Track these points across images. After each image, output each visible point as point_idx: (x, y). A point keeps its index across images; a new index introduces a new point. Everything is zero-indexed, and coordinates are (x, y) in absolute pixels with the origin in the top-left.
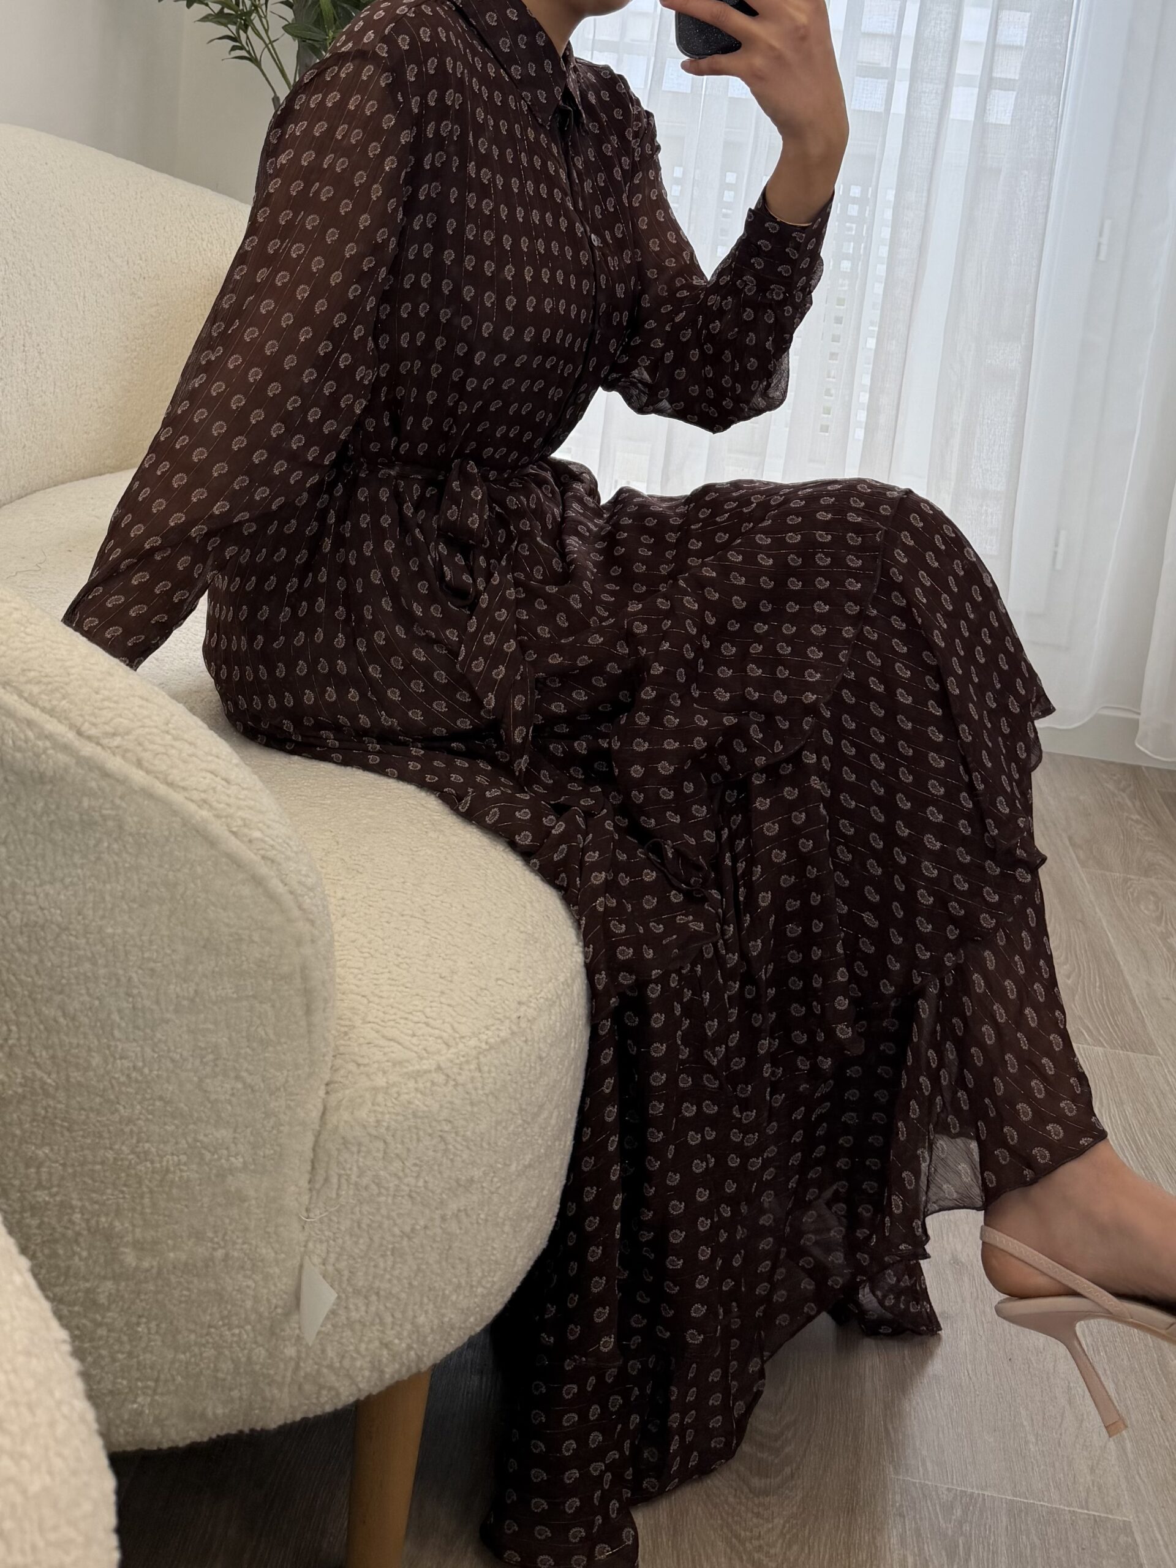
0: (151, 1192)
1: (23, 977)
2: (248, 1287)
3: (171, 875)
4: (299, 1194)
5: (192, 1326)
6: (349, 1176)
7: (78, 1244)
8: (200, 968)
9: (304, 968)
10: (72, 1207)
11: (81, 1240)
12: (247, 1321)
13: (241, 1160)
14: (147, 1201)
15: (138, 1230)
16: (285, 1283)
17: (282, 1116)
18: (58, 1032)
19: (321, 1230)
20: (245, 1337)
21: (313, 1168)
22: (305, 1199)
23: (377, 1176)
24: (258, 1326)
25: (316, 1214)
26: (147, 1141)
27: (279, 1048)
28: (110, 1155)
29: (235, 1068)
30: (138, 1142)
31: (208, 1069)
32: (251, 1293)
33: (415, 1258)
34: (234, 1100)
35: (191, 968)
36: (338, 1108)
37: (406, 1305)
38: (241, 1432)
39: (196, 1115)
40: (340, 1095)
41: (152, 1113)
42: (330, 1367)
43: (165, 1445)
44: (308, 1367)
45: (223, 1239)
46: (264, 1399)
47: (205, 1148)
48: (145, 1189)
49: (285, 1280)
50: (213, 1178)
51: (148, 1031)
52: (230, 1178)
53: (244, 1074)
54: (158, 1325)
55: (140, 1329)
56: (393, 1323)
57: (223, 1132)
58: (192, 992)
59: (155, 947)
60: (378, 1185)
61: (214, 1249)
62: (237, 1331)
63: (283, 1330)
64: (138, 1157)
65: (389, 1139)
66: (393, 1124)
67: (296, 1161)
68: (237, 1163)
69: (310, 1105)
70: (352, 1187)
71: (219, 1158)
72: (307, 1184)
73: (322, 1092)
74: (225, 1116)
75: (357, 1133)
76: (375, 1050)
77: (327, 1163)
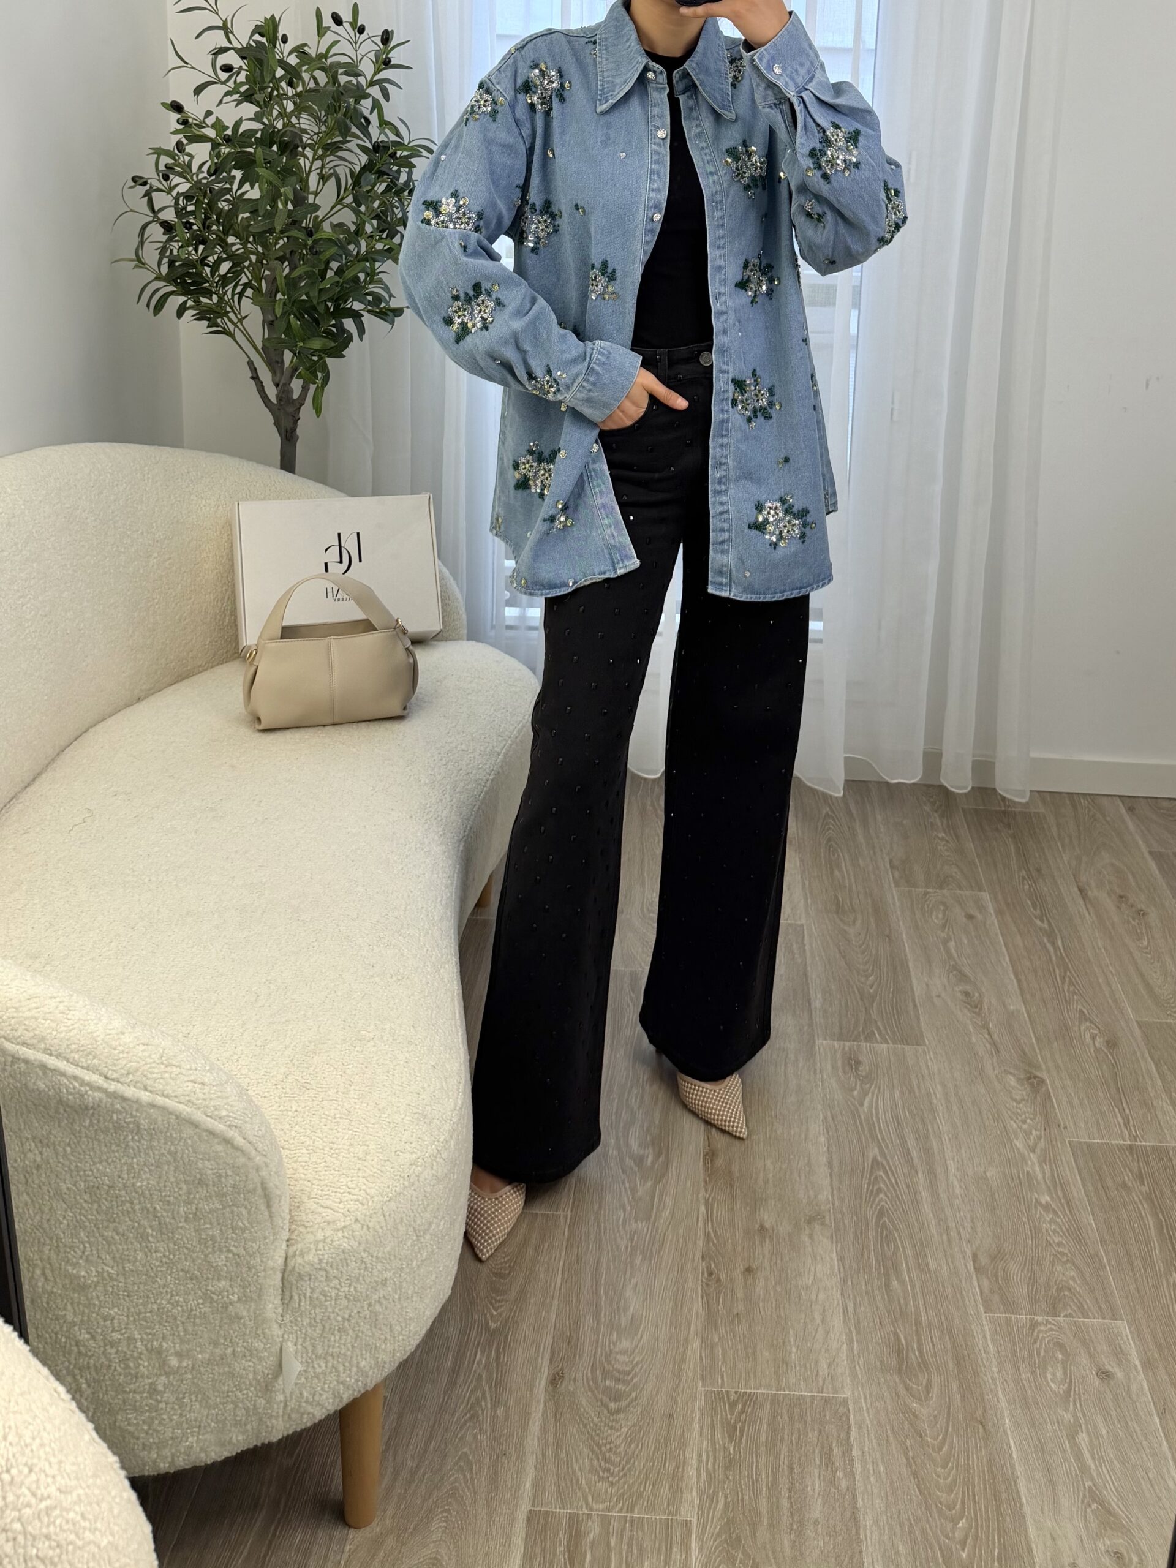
4: (276, 1308)
6: (305, 1294)
9: (262, 1183)
13: (236, 1296)
15: (177, 1346)
16: (272, 1361)
17: (258, 1267)
19: (292, 1327)
20: (251, 1394)
21: (283, 1291)
22: (280, 1310)
23: (323, 1291)
24: (258, 1387)
25: (288, 1318)
26: (177, 1295)
27: (253, 1230)
29: (226, 1246)
30: (172, 1296)
31: (210, 1250)
32: (251, 1369)
33: (354, 1330)
34: (228, 1264)
35: (192, 1196)
36: (294, 1256)
37: (352, 1357)
38: (256, 1446)
39: (205, 1276)
40: (295, 1248)
41: (178, 1279)
42: (307, 1402)
43: (209, 1462)
44: (293, 1404)
45: (231, 1342)
46: (267, 1426)
47: (214, 1293)
48: (179, 1322)
49: (271, 1359)
50: (220, 1309)
52: (231, 1307)
53: (232, 1248)
55: (185, 1400)
56: (345, 1370)
57: (223, 1283)
58: (194, 1210)
60: (325, 1296)
61: (226, 1349)
62: (245, 1392)
63: (274, 1386)
65: (328, 1268)
66: (330, 1260)
67: (272, 1290)
68: (235, 1298)
69: (276, 1257)
70: (308, 1299)
71: (223, 1298)
72: (280, 1302)
73: (284, 1247)
74: (223, 1274)
75: (308, 1268)
76: (317, 1216)
77: (291, 1288)
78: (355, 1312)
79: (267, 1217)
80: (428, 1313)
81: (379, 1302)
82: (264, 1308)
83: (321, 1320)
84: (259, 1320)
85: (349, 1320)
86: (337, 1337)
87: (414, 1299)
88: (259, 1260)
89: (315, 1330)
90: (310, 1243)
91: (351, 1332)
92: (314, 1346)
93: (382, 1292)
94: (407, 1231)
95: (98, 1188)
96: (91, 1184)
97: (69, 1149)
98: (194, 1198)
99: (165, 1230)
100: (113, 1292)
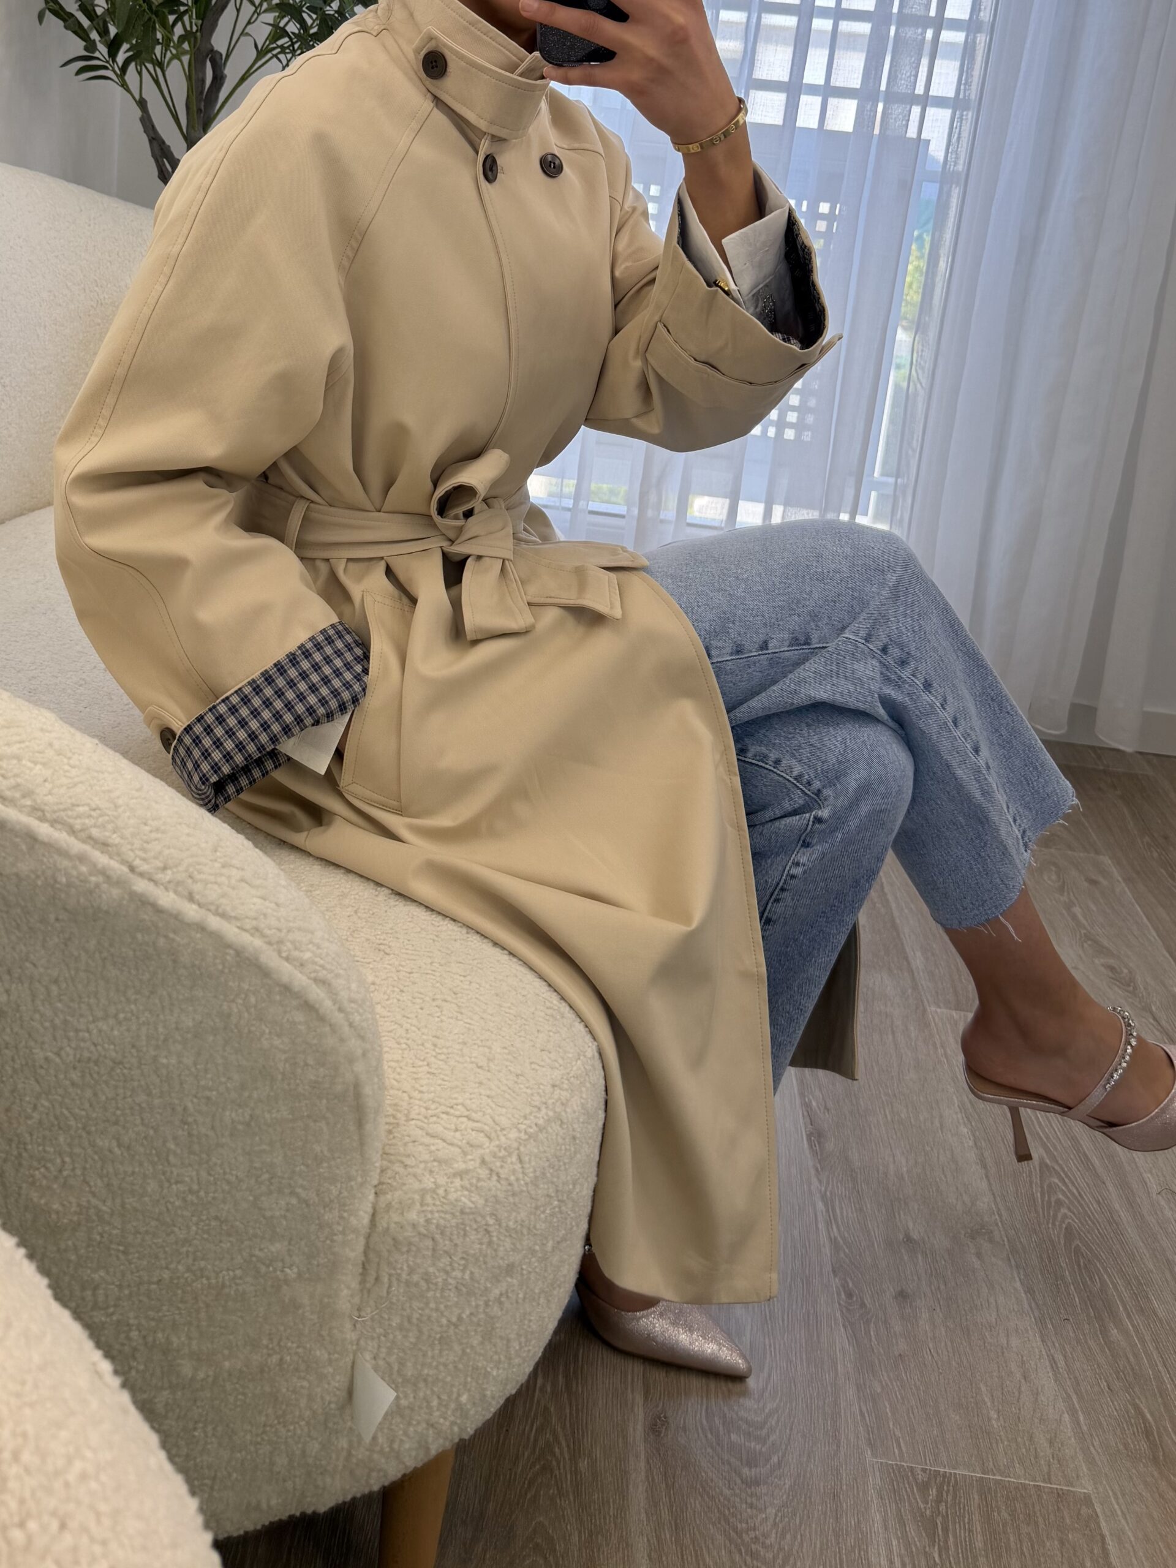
0: (208, 1306)
1: (77, 1111)
2: (302, 1387)
3: (225, 1007)
4: (351, 1295)
5: (247, 1427)
6: (399, 1275)
8: (255, 1095)
9: (355, 1086)
12: (301, 1417)
13: (295, 1270)
14: (203, 1315)
15: (194, 1342)
16: (339, 1381)
17: (335, 1226)
18: (113, 1162)
19: (373, 1328)
20: (299, 1432)
21: (364, 1267)
22: (358, 1299)
23: (427, 1273)
24: (312, 1422)
25: (368, 1313)
26: (202, 1259)
27: (333, 1163)
28: (166, 1275)
29: (289, 1185)
30: (195, 1260)
31: (264, 1188)
32: (306, 1392)
33: (460, 1343)
34: (288, 1215)
35: (246, 1094)
36: (388, 1209)
37: (451, 1386)
39: (251, 1231)
40: (389, 1197)
41: (207, 1232)
42: (381, 1452)
44: (360, 1454)
45: (279, 1344)
46: (316, 1487)
47: (261, 1262)
48: (202, 1305)
49: (338, 1378)
50: (268, 1289)
51: (204, 1156)
52: (285, 1288)
53: (299, 1190)
54: (214, 1429)
55: (196, 1434)
56: (440, 1404)
57: (278, 1245)
58: (247, 1117)
59: (209, 1076)
60: (427, 1281)
61: (269, 1355)
62: (292, 1428)
63: (336, 1424)
64: (194, 1275)
65: (438, 1237)
66: (442, 1222)
67: (350, 1267)
68: (291, 1273)
69: (361, 1213)
70: (403, 1284)
71: (274, 1270)
72: (358, 1286)
73: (372, 1195)
74: (280, 1230)
75: (409, 1233)
76: (421, 1148)
77: (379, 1264)
78: (468, 1312)
79: (354, 1142)
81: (499, 1300)
82: (337, 1295)
83: (418, 1321)
84: (326, 1313)
85: (456, 1326)
88: (336, 1213)
89: (407, 1337)
90: (413, 1192)
91: (456, 1345)
92: (402, 1363)
93: (505, 1285)
94: (548, 1190)
95: (96, 1063)
96: (86, 1054)
97: (54, 989)
98: (250, 1097)
99: (196, 1148)
100: (100, 1243)
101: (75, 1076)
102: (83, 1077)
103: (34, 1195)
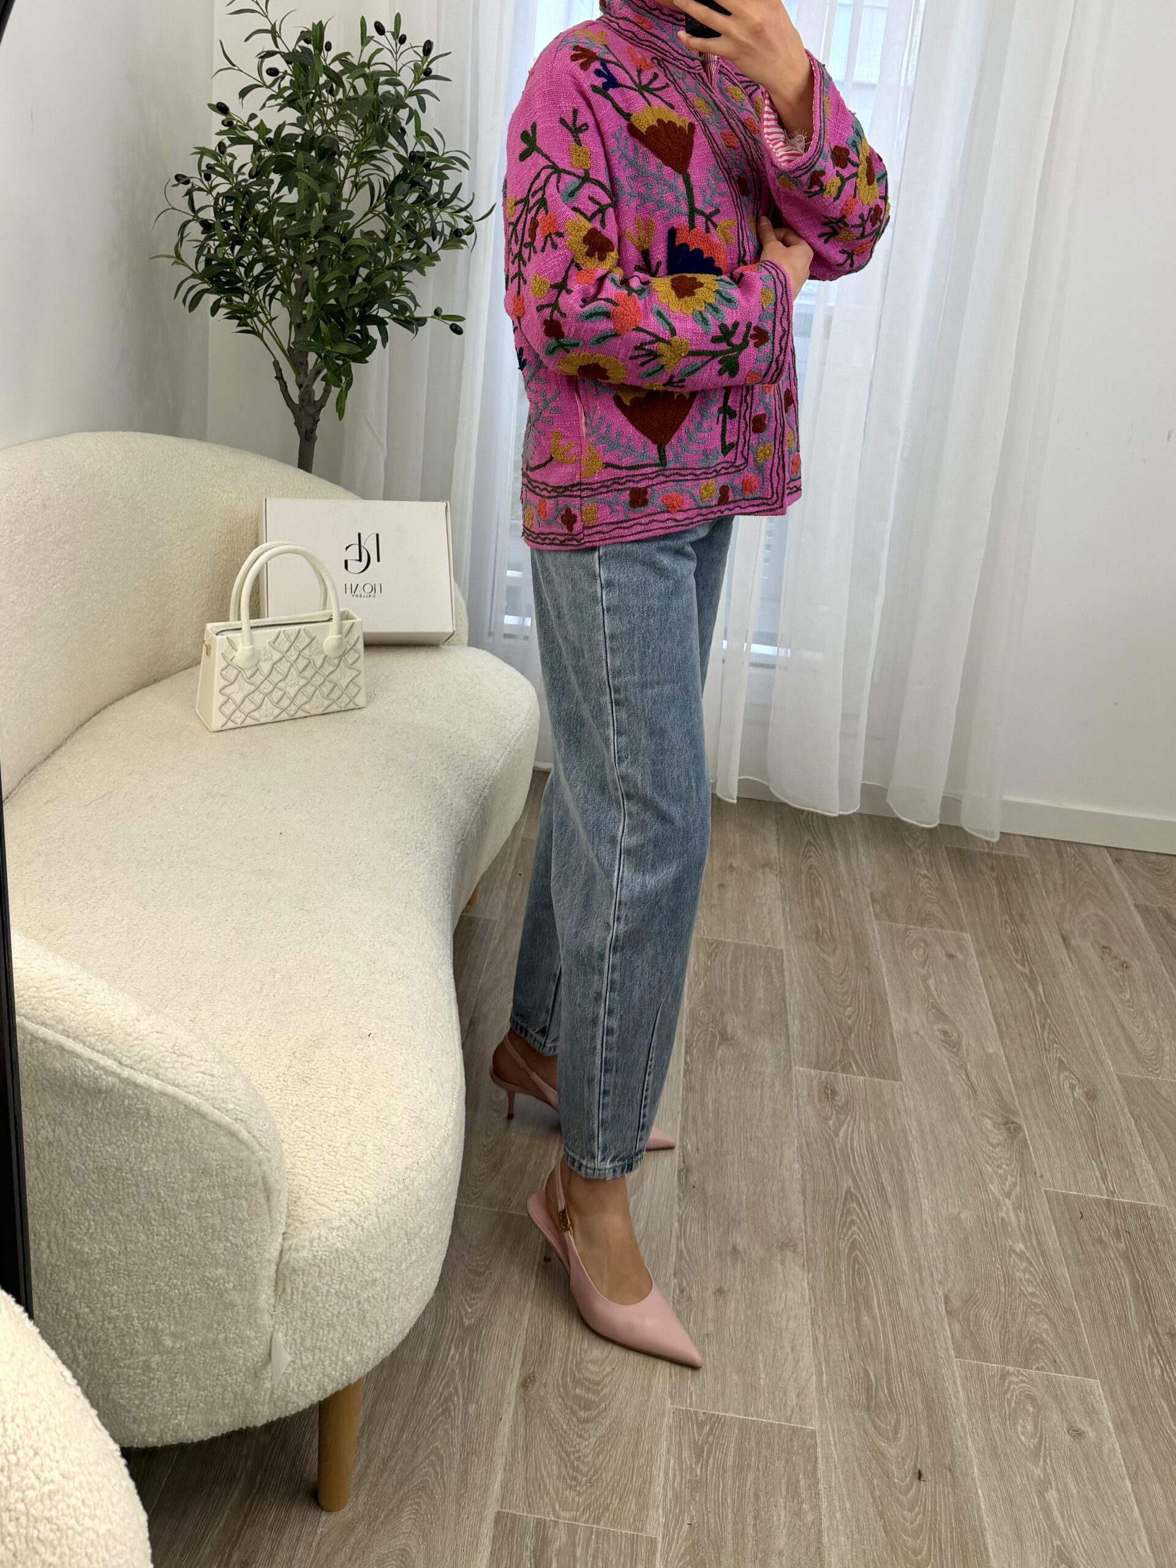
0: (179, 1306)
2: (240, 1352)
4: (269, 1299)
5: (207, 1376)
6: (297, 1288)
7: (137, 1337)
8: (201, 1185)
9: (264, 1178)
10: (133, 1318)
11: (139, 1334)
12: (240, 1370)
13: (232, 1285)
14: (176, 1311)
15: (173, 1327)
16: (262, 1350)
17: (255, 1258)
19: (283, 1318)
20: (239, 1380)
21: (276, 1283)
22: (272, 1301)
23: (315, 1286)
24: (247, 1373)
25: (279, 1309)
26: (175, 1279)
27: (252, 1222)
28: (154, 1288)
29: (225, 1236)
30: (170, 1279)
31: (209, 1238)
32: (242, 1355)
33: (342, 1326)
34: (226, 1253)
35: (195, 1185)
36: (289, 1250)
37: (338, 1352)
39: (203, 1262)
40: (290, 1242)
41: (177, 1263)
42: (292, 1391)
43: (195, 1441)
44: (279, 1392)
45: (224, 1328)
46: (253, 1412)
47: (211, 1280)
48: (175, 1305)
49: (262, 1347)
50: (216, 1295)
51: (172, 1220)
52: (226, 1295)
53: (231, 1238)
54: (187, 1377)
56: (331, 1363)
57: (220, 1270)
60: (317, 1291)
61: (218, 1334)
62: (235, 1377)
63: (263, 1374)
64: (170, 1287)
65: (321, 1265)
66: (324, 1257)
67: (266, 1282)
68: (230, 1286)
69: (272, 1250)
70: (300, 1293)
71: (219, 1284)
72: (273, 1293)
73: (280, 1239)
74: (221, 1262)
75: (302, 1264)
76: (313, 1213)
77: (284, 1281)
78: (344, 1309)
79: (266, 1210)
80: (412, 1313)
81: (368, 1300)
82: (258, 1298)
83: (312, 1314)
84: (252, 1309)
85: (338, 1317)
86: (326, 1332)
87: (401, 1300)
88: (255, 1251)
89: (305, 1323)
90: (305, 1240)
91: (339, 1328)
92: (303, 1339)
93: (371, 1291)
94: (399, 1233)
95: (106, 1169)
96: (100, 1164)
97: (80, 1130)
98: (198, 1186)
99: (167, 1215)
100: (114, 1270)
101: (94, 1177)
102: (99, 1177)
103: (74, 1244)
